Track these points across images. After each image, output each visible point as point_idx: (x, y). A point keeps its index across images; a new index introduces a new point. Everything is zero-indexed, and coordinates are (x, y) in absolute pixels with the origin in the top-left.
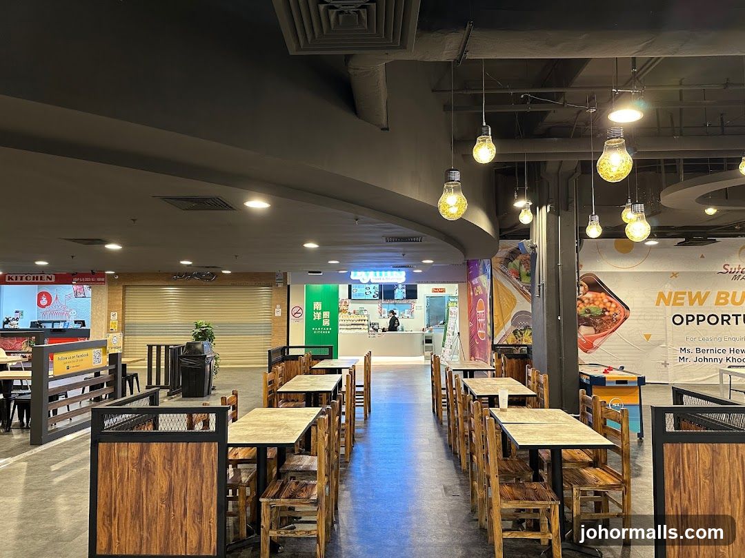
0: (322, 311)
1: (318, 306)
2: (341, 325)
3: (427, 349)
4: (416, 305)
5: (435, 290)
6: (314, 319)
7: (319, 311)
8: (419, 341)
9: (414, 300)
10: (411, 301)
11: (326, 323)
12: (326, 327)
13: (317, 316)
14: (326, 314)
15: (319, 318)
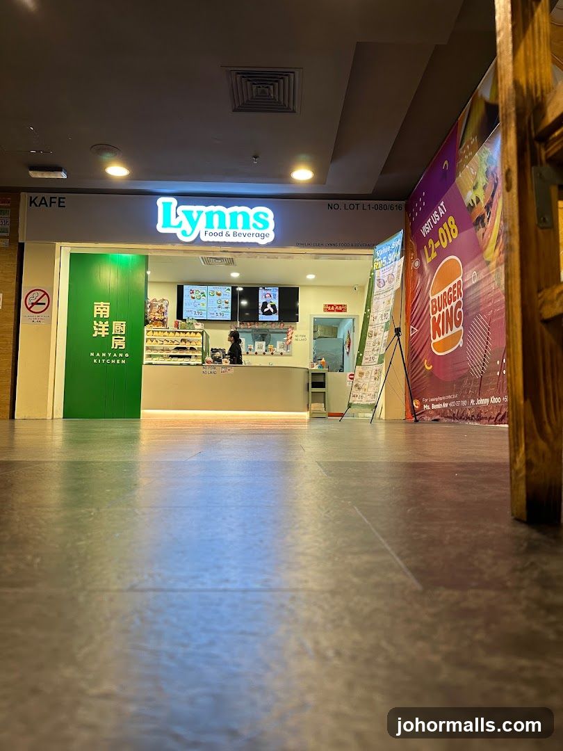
0: (110, 320)
1: (102, 309)
2: (148, 348)
3: (317, 398)
4: (295, 332)
5: (329, 308)
6: (95, 335)
7: (104, 320)
8: (300, 382)
9: (292, 325)
10: (287, 325)
11: (118, 343)
12: (118, 351)
13: (101, 330)
14: (120, 327)
15: (103, 334)
